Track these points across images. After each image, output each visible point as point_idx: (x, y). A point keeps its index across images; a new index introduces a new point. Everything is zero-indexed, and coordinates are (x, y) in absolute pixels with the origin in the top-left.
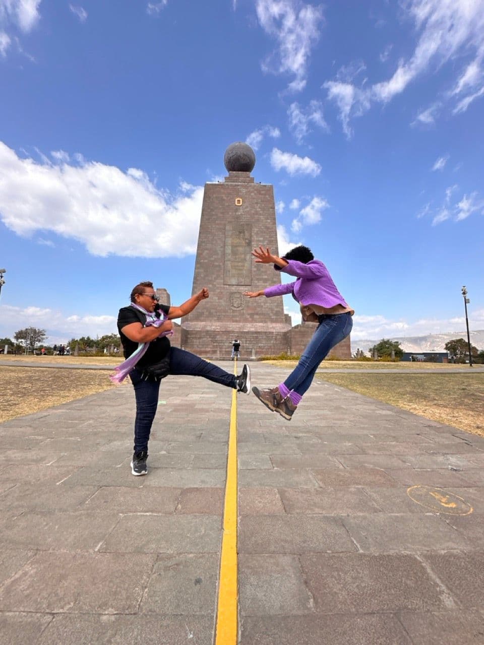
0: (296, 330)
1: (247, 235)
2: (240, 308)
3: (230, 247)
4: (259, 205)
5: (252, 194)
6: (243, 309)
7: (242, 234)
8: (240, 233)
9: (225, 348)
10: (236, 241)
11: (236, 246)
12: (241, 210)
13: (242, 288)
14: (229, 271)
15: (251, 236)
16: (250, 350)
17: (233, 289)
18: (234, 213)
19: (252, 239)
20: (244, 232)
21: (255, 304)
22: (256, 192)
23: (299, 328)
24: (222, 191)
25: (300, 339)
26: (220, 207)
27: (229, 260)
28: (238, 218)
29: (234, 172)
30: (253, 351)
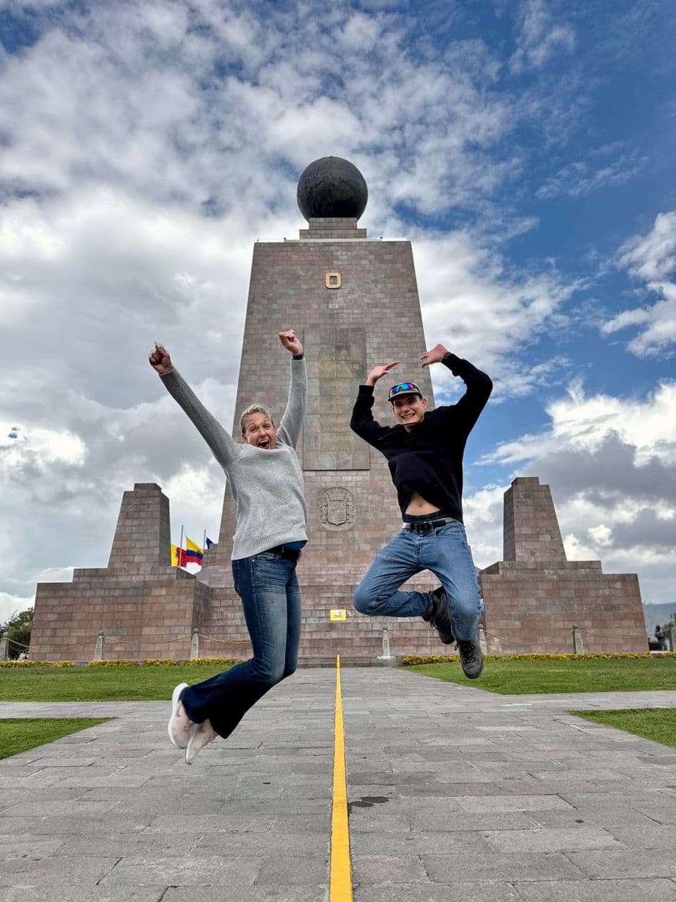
0: (494, 577)
1: (355, 351)
2: (346, 527)
3: (317, 383)
4: (380, 286)
5: (364, 262)
6: (351, 530)
7: (344, 352)
8: (339, 348)
9: (311, 632)
10: (330, 368)
11: (331, 380)
12: (340, 299)
13: (349, 478)
14: (316, 438)
15: (365, 355)
16: (375, 635)
17: (329, 479)
18: (324, 306)
19: (368, 361)
20: (348, 348)
21: (383, 516)
22: (372, 257)
23: (501, 572)
24: (295, 257)
25: (507, 602)
26: (291, 292)
27: (314, 413)
28: (333, 315)
29: (321, 220)
30: (386, 637)
